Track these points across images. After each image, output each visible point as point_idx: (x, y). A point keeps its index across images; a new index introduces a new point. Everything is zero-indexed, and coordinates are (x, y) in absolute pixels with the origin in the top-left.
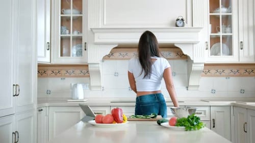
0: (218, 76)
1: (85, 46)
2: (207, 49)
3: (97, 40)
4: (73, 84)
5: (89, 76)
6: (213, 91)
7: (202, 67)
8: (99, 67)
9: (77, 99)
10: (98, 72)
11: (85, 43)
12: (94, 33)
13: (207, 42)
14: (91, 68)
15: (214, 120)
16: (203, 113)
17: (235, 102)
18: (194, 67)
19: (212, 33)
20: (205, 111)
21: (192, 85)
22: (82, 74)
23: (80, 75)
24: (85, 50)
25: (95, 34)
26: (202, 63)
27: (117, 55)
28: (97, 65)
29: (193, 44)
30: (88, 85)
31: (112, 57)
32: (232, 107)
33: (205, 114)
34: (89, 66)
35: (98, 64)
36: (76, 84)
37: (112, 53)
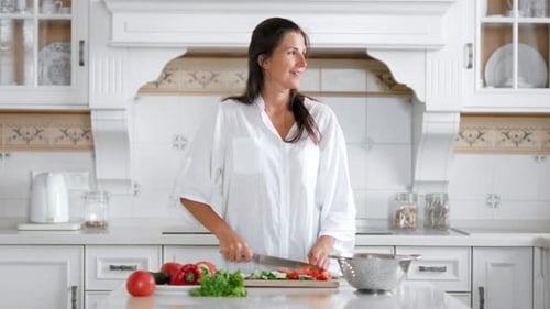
0: (508, 151)
1: (81, 53)
2: (470, 66)
3: (119, 36)
4: (35, 173)
5: (92, 148)
6: (493, 201)
7: (452, 124)
8: (123, 120)
9: (49, 221)
10: (121, 138)
11: (82, 42)
12: (111, 14)
13: (470, 45)
14: (98, 123)
15: (481, 290)
16: (449, 268)
17: (545, 236)
18: (430, 124)
19: (489, 13)
20: (455, 263)
21: (424, 179)
22: (67, 141)
23: (60, 143)
24: (82, 64)
25: (115, 16)
26: (455, 112)
27: (181, 78)
28: (118, 116)
29: (426, 51)
30: (86, 174)
31: (165, 85)
32: (537, 251)
33: (456, 272)
34: (93, 116)
35: (123, 110)
36: (45, 175)
37: (167, 74)
